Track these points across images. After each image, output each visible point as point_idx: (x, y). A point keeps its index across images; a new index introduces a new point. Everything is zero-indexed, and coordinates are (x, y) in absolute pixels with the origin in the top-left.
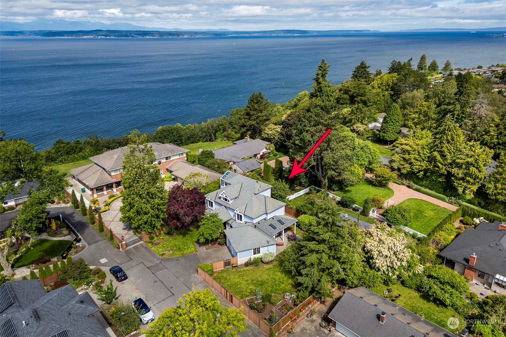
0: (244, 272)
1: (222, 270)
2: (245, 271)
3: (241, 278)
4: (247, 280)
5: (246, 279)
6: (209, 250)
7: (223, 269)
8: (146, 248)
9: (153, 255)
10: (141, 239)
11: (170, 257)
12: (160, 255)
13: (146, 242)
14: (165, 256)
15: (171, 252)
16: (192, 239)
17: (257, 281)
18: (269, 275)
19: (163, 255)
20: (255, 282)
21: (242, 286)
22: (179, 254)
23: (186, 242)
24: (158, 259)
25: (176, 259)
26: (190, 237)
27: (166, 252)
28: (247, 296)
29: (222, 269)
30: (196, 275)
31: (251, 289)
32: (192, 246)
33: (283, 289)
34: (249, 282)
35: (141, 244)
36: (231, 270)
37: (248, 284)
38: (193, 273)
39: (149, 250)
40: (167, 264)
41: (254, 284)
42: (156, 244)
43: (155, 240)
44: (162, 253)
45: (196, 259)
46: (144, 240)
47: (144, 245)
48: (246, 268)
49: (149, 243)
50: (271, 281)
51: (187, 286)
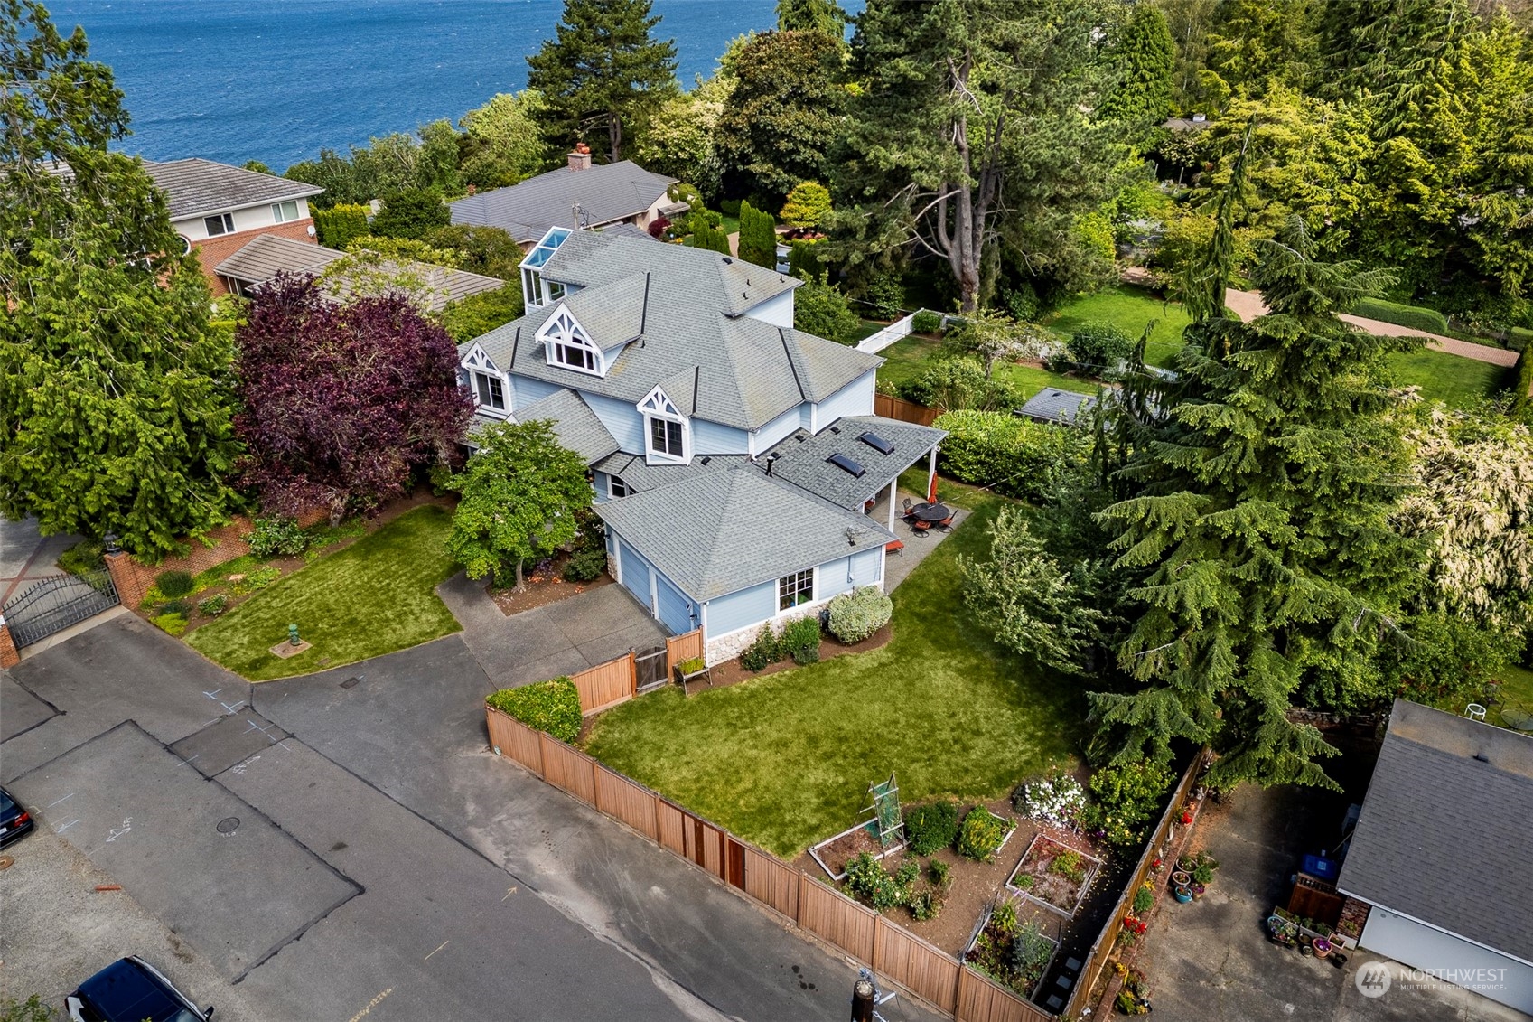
0: (752, 702)
1: (627, 707)
2: (753, 694)
3: (743, 733)
4: (782, 744)
5: (775, 735)
6: (524, 615)
7: (629, 697)
8: (148, 642)
9: (196, 672)
10: (111, 595)
11: (303, 674)
12: (238, 668)
13: (140, 609)
14: (270, 671)
15: (306, 645)
16: (416, 571)
17: (841, 740)
18: (891, 701)
19: (256, 665)
20: (826, 746)
21: (766, 775)
22: (349, 649)
23: (387, 589)
24: (229, 691)
25: (344, 677)
26: (402, 563)
27: (276, 650)
28: (813, 830)
29: (621, 701)
30: (481, 751)
31: (820, 790)
32: (418, 602)
33: (988, 762)
34: (794, 750)
35: (115, 624)
36: (673, 699)
37: (797, 763)
38: (460, 743)
39: (167, 652)
40: (291, 714)
41: (827, 756)
42: (207, 614)
43: (199, 596)
44: (253, 655)
45: (461, 665)
46: (134, 601)
47: (134, 628)
48: (755, 682)
49: (162, 612)
50: (915, 727)
51: (440, 822)
